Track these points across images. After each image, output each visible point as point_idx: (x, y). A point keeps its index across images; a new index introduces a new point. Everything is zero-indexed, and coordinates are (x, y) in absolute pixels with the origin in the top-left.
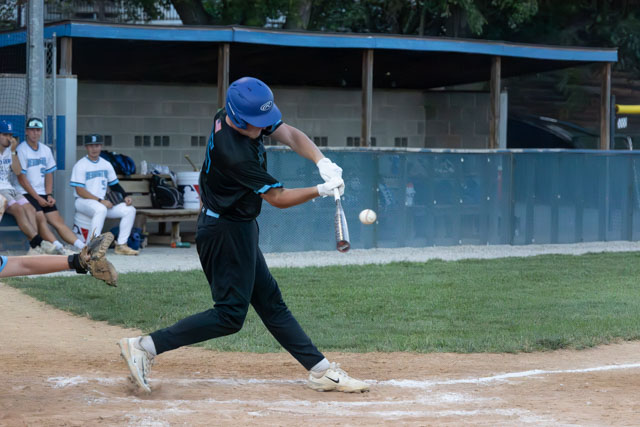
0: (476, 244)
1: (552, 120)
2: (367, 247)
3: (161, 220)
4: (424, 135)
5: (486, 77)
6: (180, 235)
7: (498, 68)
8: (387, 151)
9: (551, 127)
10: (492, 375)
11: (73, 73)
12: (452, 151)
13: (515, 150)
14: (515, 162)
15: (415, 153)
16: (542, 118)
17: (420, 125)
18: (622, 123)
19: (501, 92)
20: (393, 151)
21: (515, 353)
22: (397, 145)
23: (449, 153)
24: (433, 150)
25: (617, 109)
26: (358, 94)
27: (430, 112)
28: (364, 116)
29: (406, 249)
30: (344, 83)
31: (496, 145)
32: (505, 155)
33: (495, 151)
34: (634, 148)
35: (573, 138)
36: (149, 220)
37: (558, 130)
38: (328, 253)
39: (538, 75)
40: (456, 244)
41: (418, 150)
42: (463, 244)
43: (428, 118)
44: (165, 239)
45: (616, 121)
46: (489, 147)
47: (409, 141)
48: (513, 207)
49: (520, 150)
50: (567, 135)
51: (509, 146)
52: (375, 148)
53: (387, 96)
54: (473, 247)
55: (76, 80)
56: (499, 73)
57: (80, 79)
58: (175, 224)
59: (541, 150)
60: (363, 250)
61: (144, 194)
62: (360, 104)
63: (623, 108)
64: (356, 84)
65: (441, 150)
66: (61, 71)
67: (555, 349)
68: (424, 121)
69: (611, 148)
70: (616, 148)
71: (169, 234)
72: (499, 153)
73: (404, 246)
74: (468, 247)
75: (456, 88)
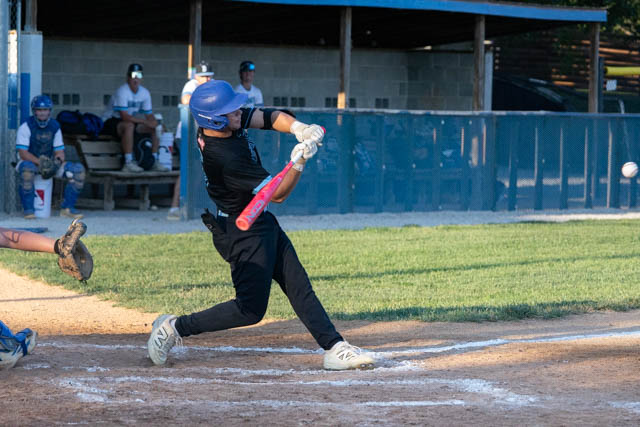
0: (456, 210)
1: (542, 82)
2: (343, 212)
3: (129, 182)
4: (406, 96)
5: (471, 37)
6: (150, 198)
7: (482, 27)
8: (365, 113)
9: (541, 89)
10: (452, 344)
11: (38, 29)
12: (432, 112)
13: (498, 113)
14: (497, 124)
15: (393, 114)
16: (532, 80)
17: (402, 85)
18: (611, 86)
19: (485, 52)
20: (371, 113)
21: (479, 322)
22: (378, 106)
23: (429, 115)
24: (412, 112)
25: (606, 71)
26: (337, 54)
27: (413, 73)
28: (342, 76)
29: (384, 214)
30: (323, 42)
31: (480, 107)
32: (488, 118)
33: (477, 113)
34: (626, 111)
35: (564, 101)
36: (117, 183)
37: (548, 92)
38: (302, 218)
39: (528, 34)
40: (436, 209)
41: (396, 111)
42: (443, 209)
43: (410, 78)
44: (134, 203)
45: (605, 83)
46: (473, 109)
47: (390, 102)
48: (496, 171)
49: (503, 113)
50: (557, 98)
51: (494, 108)
52: (352, 110)
53: (367, 57)
54: (454, 213)
55: (41, 37)
56: (483, 33)
57: (46, 37)
58: (143, 186)
59: (525, 113)
60: (339, 216)
61: (112, 155)
62: (338, 63)
63: (612, 70)
64: (335, 43)
65: (420, 112)
66: (26, 27)
67: (521, 318)
68: (407, 82)
69: (599, 111)
70: (605, 111)
71: (137, 197)
72: (480, 116)
73: (381, 211)
74: (448, 213)
75: (443, 47)
